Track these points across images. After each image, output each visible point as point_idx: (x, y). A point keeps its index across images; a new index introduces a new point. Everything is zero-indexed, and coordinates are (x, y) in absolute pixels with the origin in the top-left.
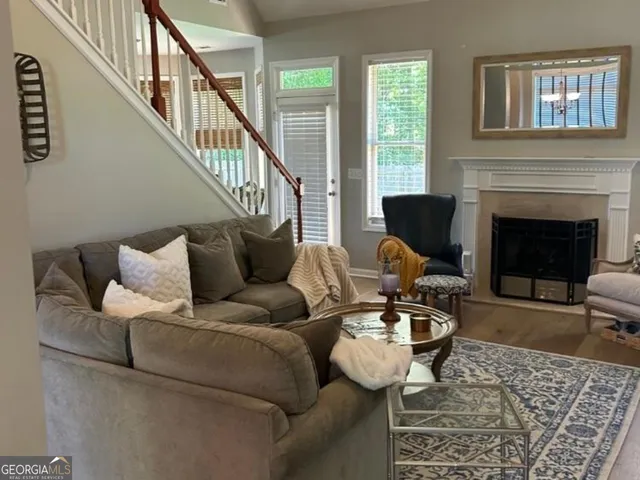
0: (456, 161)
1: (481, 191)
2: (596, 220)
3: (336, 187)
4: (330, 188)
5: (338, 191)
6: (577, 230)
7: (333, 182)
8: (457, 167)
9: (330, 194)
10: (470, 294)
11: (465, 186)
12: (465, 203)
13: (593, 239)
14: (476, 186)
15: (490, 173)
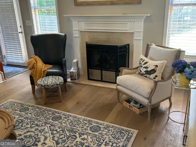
0: (68, 17)
1: (80, 31)
2: (129, 45)
3: (22, 29)
4: (20, 30)
5: (23, 31)
6: (119, 50)
7: (21, 27)
8: (69, 20)
9: (20, 33)
10: (76, 80)
11: (73, 29)
12: (74, 37)
13: (127, 53)
14: (78, 29)
15: (83, 23)
